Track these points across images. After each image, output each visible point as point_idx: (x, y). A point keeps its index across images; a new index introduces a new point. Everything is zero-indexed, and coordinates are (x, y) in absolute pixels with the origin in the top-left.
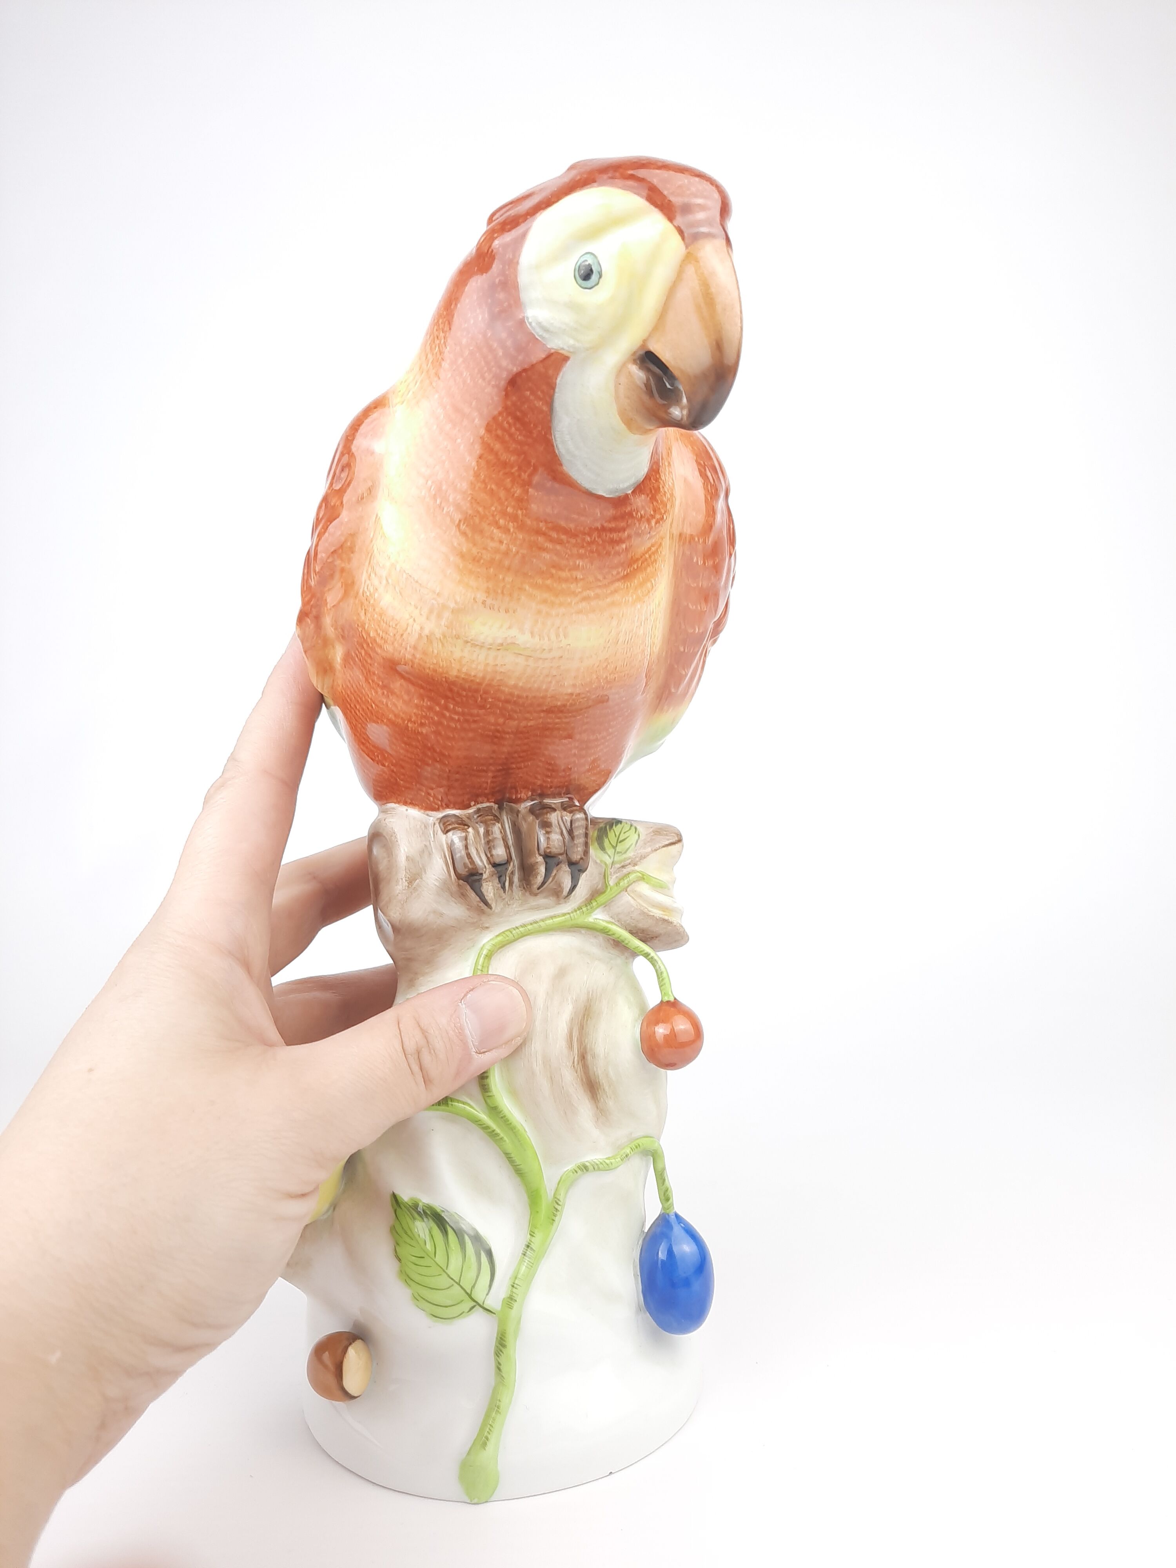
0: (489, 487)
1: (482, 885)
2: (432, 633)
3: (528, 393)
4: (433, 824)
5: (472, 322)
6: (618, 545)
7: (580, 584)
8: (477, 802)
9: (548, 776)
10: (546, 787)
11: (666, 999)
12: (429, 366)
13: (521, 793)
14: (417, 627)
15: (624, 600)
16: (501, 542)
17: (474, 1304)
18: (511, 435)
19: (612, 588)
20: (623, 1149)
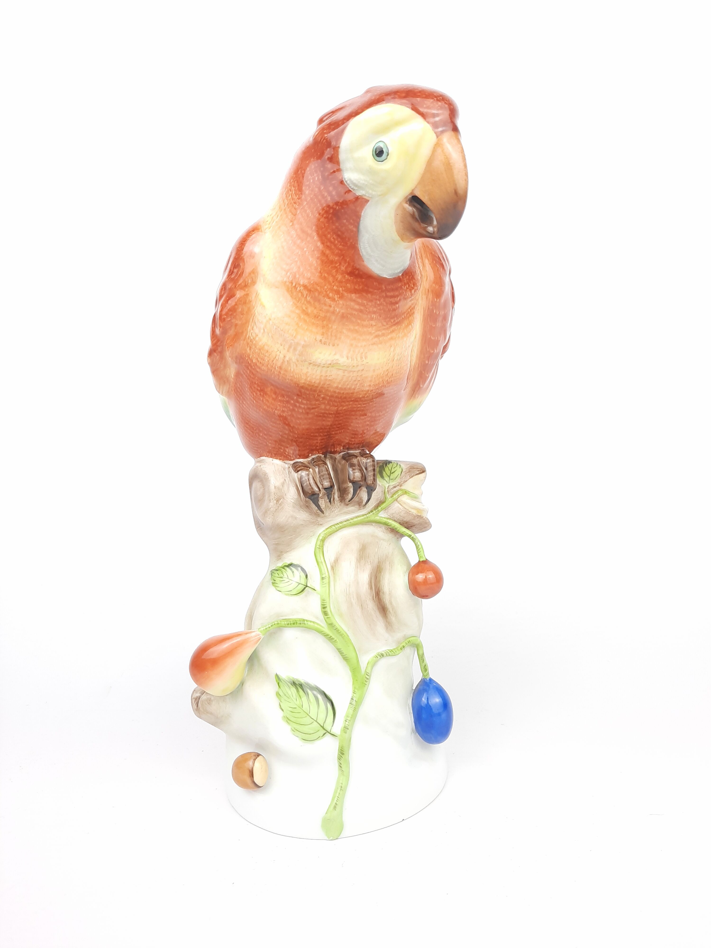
0: (323, 275)
1: (319, 500)
2: (290, 359)
3: (345, 221)
4: (288, 468)
5: (312, 181)
6: (394, 305)
7: (374, 328)
8: (313, 454)
9: (352, 438)
10: (351, 444)
11: (421, 560)
12: (285, 206)
13: (337, 448)
14: (282, 356)
15: (397, 336)
16: (330, 306)
17: (325, 732)
18: (335, 245)
19: (391, 329)
20: (402, 643)
